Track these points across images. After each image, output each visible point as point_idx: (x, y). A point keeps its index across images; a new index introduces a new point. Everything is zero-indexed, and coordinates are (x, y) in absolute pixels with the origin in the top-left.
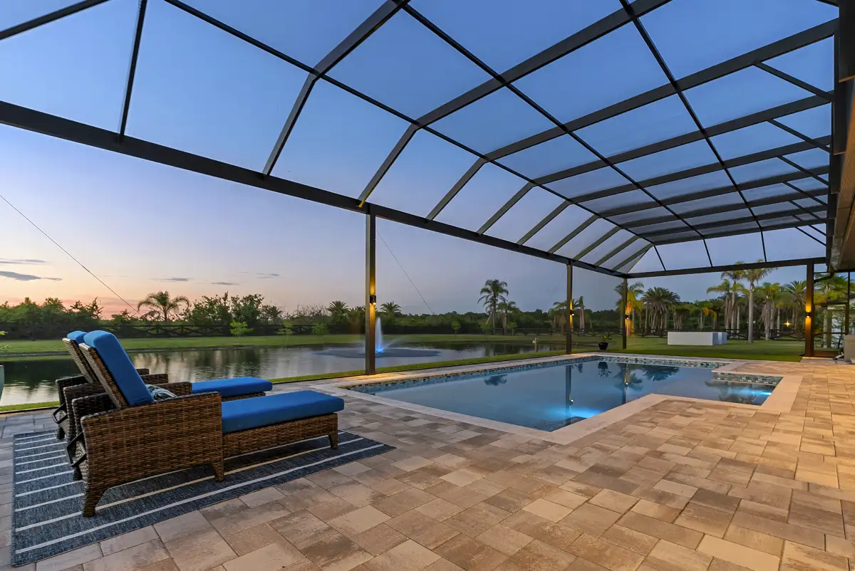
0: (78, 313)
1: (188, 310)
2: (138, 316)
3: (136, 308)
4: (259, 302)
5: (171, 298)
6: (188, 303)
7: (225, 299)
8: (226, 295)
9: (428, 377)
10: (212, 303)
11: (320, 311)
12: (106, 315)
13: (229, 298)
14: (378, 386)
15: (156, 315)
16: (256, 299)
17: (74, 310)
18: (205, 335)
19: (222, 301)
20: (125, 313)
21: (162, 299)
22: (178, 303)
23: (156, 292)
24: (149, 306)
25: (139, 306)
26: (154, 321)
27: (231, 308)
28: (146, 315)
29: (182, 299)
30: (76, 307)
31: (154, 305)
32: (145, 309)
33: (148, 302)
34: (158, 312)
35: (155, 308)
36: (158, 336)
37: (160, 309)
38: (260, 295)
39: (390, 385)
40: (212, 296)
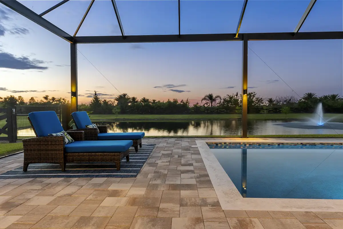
0: (182, 104)
1: (220, 102)
2: (202, 105)
3: (201, 101)
4: (254, 96)
5: (214, 96)
6: (220, 99)
7: (237, 95)
8: (237, 94)
9: (283, 144)
10: (231, 98)
11: (290, 100)
12: (191, 105)
13: (239, 95)
14: (238, 145)
15: (208, 104)
16: (252, 95)
17: (181, 103)
18: (227, 113)
19: (235, 96)
20: (197, 104)
21: (210, 97)
22: (216, 99)
23: (208, 94)
24: (205, 100)
25: (202, 100)
26: (207, 107)
27: (239, 100)
28: (204, 104)
29: (218, 97)
30: (182, 102)
31: (207, 100)
32: (204, 102)
33: (204, 99)
34: (209, 103)
35: (207, 101)
36: (208, 113)
37: (209, 102)
38: (254, 93)
39: (247, 145)
40: (231, 95)
